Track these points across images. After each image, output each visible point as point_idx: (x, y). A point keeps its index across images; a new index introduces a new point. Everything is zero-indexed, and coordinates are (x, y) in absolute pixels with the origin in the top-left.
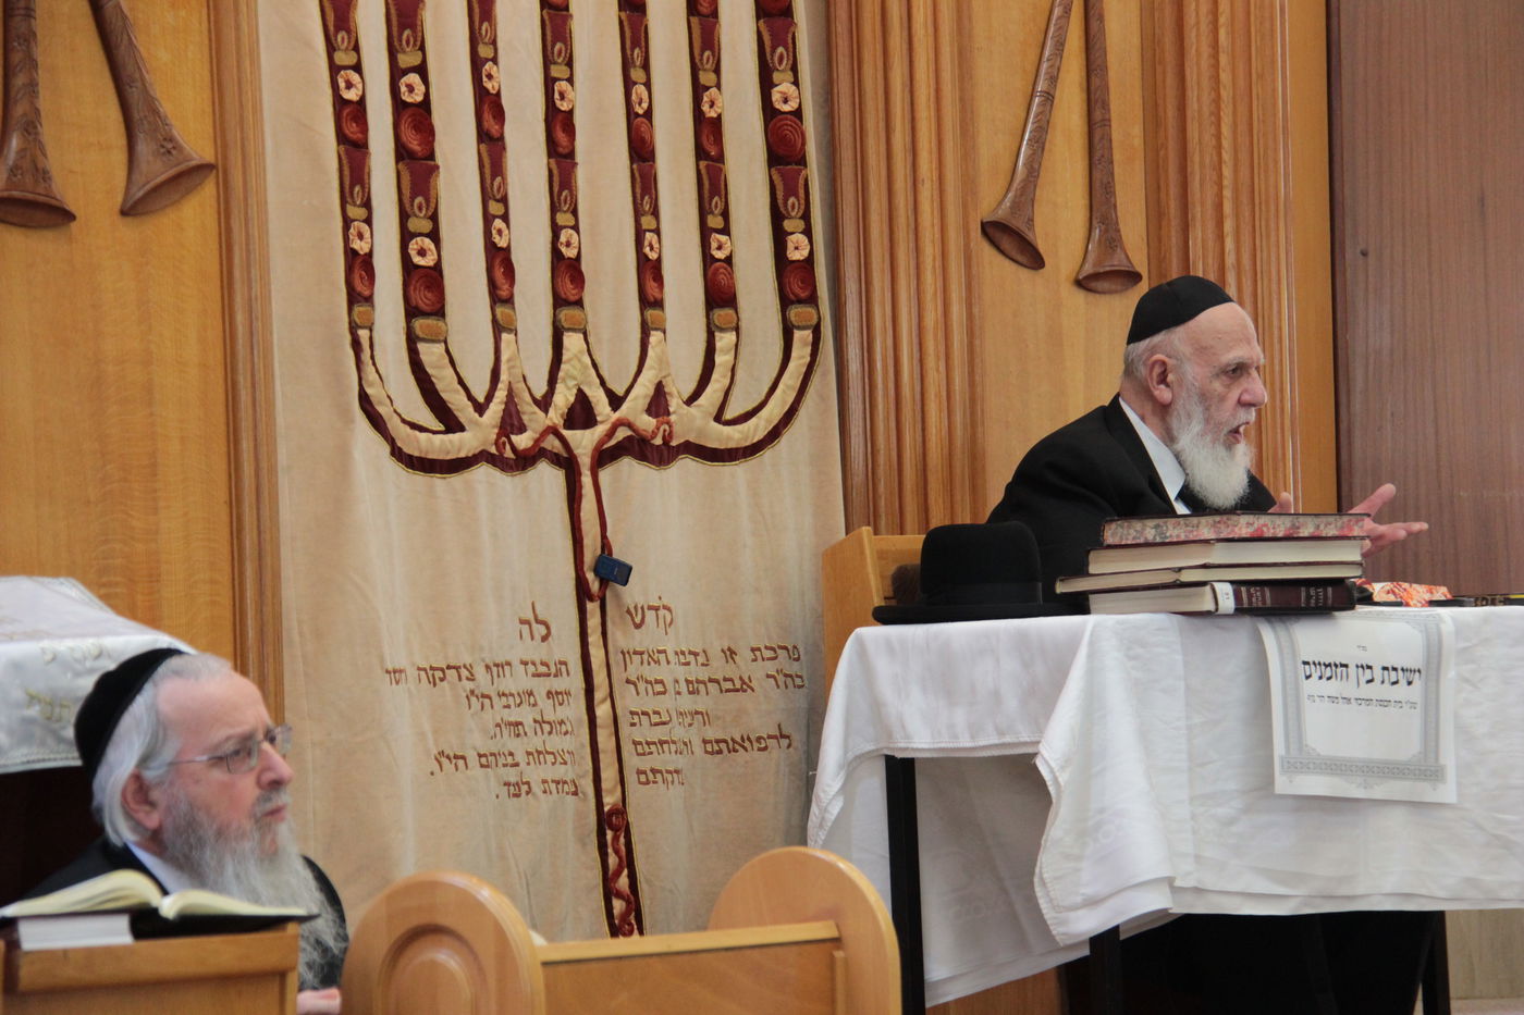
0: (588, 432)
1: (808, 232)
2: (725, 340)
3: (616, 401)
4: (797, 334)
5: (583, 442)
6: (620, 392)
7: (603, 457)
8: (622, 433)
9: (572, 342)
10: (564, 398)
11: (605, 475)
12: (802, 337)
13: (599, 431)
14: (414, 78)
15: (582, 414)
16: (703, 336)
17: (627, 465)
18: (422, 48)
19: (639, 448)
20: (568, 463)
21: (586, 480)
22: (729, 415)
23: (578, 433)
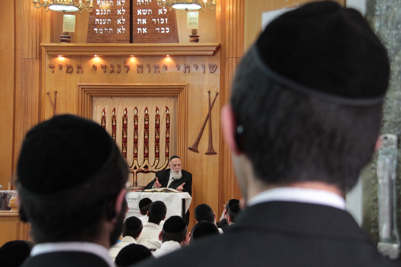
0: (136, 170)
1: (169, 150)
2: (157, 161)
3: (139, 167)
4: (166, 160)
5: (135, 171)
6: (140, 166)
7: (137, 172)
8: (140, 170)
9: (135, 161)
10: (134, 166)
11: (137, 174)
12: (167, 160)
13: (137, 170)
14: (114, 137)
15: (135, 168)
16: (154, 160)
17: (140, 173)
18: (116, 134)
19: (142, 171)
20: (133, 173)
21: (135, 175)
22: (157, 168)
23: (135, 170)
